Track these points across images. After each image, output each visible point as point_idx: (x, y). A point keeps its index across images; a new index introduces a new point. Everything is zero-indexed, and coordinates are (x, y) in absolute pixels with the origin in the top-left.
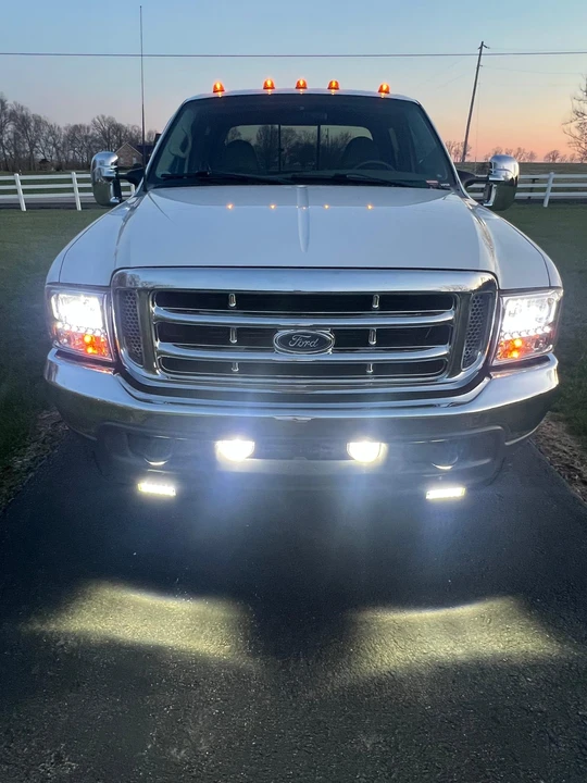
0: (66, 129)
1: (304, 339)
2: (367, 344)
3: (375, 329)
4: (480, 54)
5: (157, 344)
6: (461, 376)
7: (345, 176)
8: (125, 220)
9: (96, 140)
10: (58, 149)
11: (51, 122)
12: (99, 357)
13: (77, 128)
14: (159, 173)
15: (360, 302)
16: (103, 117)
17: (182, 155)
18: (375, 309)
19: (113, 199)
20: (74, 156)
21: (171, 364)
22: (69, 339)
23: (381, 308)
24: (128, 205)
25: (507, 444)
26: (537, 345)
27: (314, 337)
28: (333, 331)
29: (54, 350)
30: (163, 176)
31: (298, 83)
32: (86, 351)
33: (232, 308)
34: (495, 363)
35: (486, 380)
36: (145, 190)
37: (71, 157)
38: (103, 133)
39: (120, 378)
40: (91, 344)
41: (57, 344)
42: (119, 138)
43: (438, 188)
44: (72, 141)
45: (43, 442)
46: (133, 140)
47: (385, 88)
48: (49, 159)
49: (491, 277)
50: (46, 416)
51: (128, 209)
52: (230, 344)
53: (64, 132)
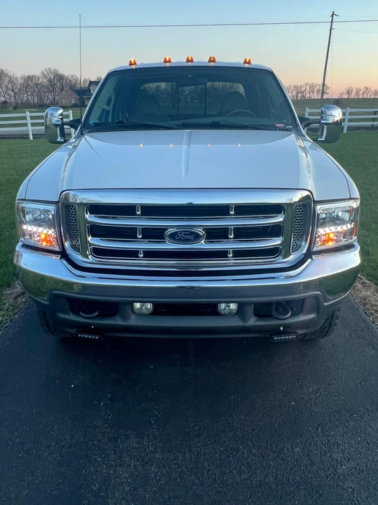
0: (21, 78)
1: (185, 235)
2: (227, 237)
3: (232, 227)
4: (332, 22)
5: (90, 239)
6: (291, 258)
7: (218, 123)
8: (70, 155)
9: (44, 87)
10: (15, 93)
11: (11, 74)
12: (51, 248)
13: (30, 78)
14: (91, 122)
15: (222, 210)
16: (50, 70)
17: (108, 108)
18: (231, 215)
19: (59, 139)
20: (28, 99)
21: (98, 252)
22: (30, 236)
23: (236, 214)
24: (71, 144)
25: (325, 304)
26: (344, 237)
27: (192, 233)
28: (204, 230)
29: (20, 244)
30: (94, 123)
31: (188, 58)
32: (42, 244)
33: (138, 215)
34: (315, 249)
35: (309, 260)
36: (82, 134)
37: (25, 99)
38: (50, 81)
39: (65, 262)
40: (45, 240)
41: (23, 240)
42: (62, 84)
43: (283, 130)
44: (26, 87)
45: (7, 310)
46: (71, 86)
47: (248, 60)
48: (8, 101)
49: (308, 193)
50: (8, 292)
51: (71, 147)
52: (137, 238)
53: (20, 81)
